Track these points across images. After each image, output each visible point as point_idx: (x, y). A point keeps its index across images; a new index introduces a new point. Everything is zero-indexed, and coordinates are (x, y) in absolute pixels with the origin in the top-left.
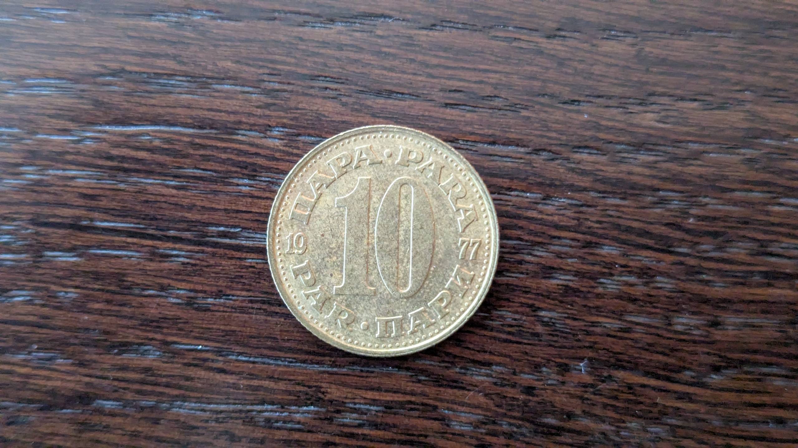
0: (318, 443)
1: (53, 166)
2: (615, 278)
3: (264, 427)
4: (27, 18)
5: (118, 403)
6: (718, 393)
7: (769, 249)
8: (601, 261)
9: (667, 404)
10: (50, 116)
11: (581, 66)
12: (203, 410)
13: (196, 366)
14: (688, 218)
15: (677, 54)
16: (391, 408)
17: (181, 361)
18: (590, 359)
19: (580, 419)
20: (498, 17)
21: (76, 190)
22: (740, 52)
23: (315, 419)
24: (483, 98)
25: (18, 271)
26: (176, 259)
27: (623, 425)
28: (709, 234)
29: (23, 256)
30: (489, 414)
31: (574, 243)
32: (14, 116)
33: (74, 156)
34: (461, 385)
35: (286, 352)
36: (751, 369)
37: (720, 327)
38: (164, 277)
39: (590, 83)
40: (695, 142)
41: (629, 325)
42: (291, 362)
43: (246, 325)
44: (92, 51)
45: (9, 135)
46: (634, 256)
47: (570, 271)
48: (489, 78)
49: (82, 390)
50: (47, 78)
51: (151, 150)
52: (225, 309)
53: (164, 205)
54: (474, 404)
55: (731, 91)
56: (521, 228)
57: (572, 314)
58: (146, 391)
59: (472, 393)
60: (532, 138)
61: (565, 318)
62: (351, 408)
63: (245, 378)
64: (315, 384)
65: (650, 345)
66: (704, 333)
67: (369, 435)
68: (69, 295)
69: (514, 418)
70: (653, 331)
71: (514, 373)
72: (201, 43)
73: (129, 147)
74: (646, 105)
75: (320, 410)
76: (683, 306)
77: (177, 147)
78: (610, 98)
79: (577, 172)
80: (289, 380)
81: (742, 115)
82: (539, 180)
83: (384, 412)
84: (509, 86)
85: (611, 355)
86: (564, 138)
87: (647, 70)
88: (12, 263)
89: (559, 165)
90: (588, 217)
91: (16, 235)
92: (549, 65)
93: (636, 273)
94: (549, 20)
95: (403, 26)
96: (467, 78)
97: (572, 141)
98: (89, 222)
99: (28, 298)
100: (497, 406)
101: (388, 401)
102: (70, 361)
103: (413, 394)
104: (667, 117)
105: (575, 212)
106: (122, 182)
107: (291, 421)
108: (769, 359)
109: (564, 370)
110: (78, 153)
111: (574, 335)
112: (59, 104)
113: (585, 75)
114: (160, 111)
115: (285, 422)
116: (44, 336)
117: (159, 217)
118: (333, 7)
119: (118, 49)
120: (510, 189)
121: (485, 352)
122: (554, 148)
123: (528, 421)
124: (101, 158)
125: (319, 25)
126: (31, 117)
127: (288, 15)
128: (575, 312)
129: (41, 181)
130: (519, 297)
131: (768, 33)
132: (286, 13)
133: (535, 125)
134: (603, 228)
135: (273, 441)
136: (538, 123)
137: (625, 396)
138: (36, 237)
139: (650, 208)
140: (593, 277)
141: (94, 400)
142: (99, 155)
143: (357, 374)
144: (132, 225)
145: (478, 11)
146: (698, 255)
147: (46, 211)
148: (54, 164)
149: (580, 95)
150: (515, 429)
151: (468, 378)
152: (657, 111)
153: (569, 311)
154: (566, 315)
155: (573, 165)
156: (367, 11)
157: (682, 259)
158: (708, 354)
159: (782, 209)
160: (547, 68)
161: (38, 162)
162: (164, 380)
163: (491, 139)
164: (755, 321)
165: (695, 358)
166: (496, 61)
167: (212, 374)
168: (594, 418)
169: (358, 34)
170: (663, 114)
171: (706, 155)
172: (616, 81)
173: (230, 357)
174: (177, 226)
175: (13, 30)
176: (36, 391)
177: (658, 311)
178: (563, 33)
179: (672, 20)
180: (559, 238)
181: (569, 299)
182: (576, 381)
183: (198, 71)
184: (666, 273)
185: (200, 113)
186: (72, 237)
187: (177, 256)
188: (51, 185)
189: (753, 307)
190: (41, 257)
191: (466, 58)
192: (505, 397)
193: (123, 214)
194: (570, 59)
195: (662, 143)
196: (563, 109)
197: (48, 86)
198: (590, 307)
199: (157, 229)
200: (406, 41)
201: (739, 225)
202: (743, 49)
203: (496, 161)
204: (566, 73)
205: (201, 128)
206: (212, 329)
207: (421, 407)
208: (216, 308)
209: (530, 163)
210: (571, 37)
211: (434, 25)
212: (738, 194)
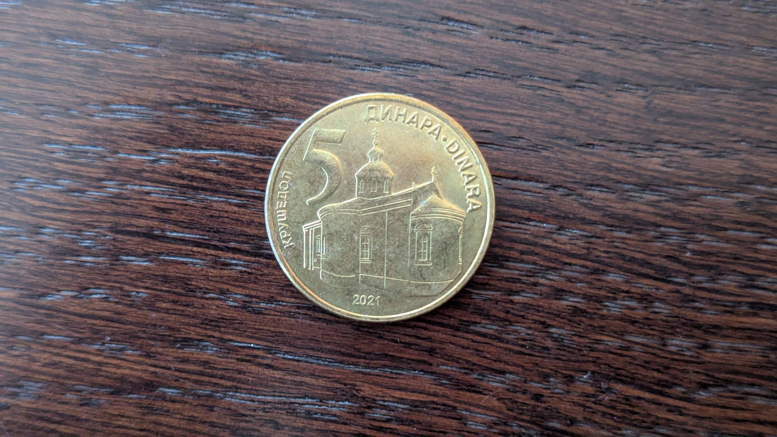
0: (351, 434)
1: (130, 181)
2: (619, 302)
3: (304, 418)
4: (113, 51)
5: (178, 391)
6: (705, 408)
7: (756, 283)
8: (607, 287)
9: (660, 416)
10: (130, 138)
11: (596, 114)
12: (253, 401)
13: (248, 361)
14: (685, 252)
15: (682, 107)
16: (416, 407)
17: (235, 356)
18: (593, 372)
19: (581, 424)
20: (525, 68)
21: (150, 203)
22: (738, 107)
23: (349, 413)
24: (509, 138)
25: (97, 272)
26: (235, 267)
27: (619, 432)
28: (702, 266)
29: (101, 259)
30: (501, 416)
31: (583, 270)
32: (98, 136)
33: (150, 174)
34: (478, 390)
35: (326, 353)
36: (735, 388)
37: (708, 350)
38: (223, 283)
39: (604, 129)
40: (695, 185)
41: (628, 344)
42: (330, 362)
43: (293, 327)
44: (169, 83)
45: (93, 153)
46: (636, 283)
47: (579, 294)
48: (515, 121)
49: (147, 378)
50: (129, 105)
51: (218, 172)
52: (276, 313)
53: (226, 220)
54: (489, 407)
55: (728, 141)
56: (537, 254)
57: (579, 332)
58: (202, 381)
59: (487, 397)
60: (550, 175)
61: (573, 335)
62: (381, 405)
63: (289, 374)
64: (351, 382)
65: (646, 362)
66: (696, 354)
67: (396, 429)
68: (140, 295)
69: (523, 420)
70: (650, 350)
71: (525, 382)
72: (265, 80)
73: (198, 168)
74: (652, 151)
75: (354, 405)
76: (678, 330)
77: (240, 170)
78: (621, 143)
79: (588, 208)
80: (329, 378)
81: (737, 163)
82: (555, 213)
83: (410, 410)
84: (532, 129)
85: (612, 370)
86: (579, 176)
87: (655, 120)
88: (91, 265)
89: (573, 200)
90: (596, 247)
91: (96, 240)
92: (568, 112)
93: (637, 298)
94: (570, 72)
95: (441, 72)
96: (495, 121)
97: (586, 180)
98: (160, 232)
99: (104, 296)
100: (509, 410)
101: (414, 400)
102: (139, 352)
103: (435, 395)
104: (671, 162)
105: (585, 243)
106: (190, 198)
107: (328, 414)
108: (750, 380)
109: (569, 381)
110: (154, 172)
111: (579, 350)
112: (138, 127)
113: (599, 122)
114: (226, 137)
115: (322, 414)
116: (116, 329)
117: (222, 230)
118: (381, 53)
119: (191, 81)
120: (529, 219)
121: (501, 362)
122: (569, 185)
123: (536, 424)
124: (174, 176)
125: (368, 68)
126: (113, 138)
127: (342, 58)
128: (582, 331)
129: (121, 194)
130: (533, 314)
131: (765, 91)
132: (339, 57)
133: (554, 164)
134: (609, 258)
135: (312, 430)
136: (556, 162)
137: (623, 407)
138: (113, 243)
139: (651, 241)
140: (599, 300)
141: (158, 387)
142: (172, 173)
143: (388, 375)
144: (198, 236)
145: (508, 62)
146: (692, 285)
147: (124, 220)
148: (131, 180)
149: (595, 139)
150: (524, 431)
151: (484, 383)
152: (662, 156)
153: (576, 329)
154: (573, 333)
155: (585, 201)
156: (410, 58)
157: (678, 288)
158: (697, 372)
159: (770, 247)
160: (567, 115)
161: (118, 178)
162: (219, 372)
163: (514, 175)
164: (740, 346)
165: (687, 376)
166: (522, 106)
167: (261, 369)
168: (594, 424)
169: (401, 78)
170: (668, 159)
171: (704, 197)
172: (627, 129)
173: (278, 355)
174: (237, 239)
175: (100, 61)
176: (107, 377)
177: (655, 333)
178: (582, 84)
179: (679, 77)
180: (570, 264)
181: (577, 318)
182: (580, 391)
183: (261, 105)
184: (663, 299)
185: (261, 141)
186: (146, 245)
187: (236, 265)
188: (128, 199)
189: (739, 334)
190: (117, 260)
191: (495, 102)
192: (516, 402)
193: (190, 226)
194: (587, 107)
195: (665, 185)
196: (580, 151)
197: (129, 112)
198: (594, 326)
199: (219, 241)
200: (444, 86)
201: (730, 260)
202: (742, 104)
203: (518, 194)
204: (584, 120)
205: (261, 154)
206: (263, 330)
207: (442, 407)
208: (268, 312)
209: (547, 197)
210: (589, 88)
211: (469, 73)
212: (730, 232)
